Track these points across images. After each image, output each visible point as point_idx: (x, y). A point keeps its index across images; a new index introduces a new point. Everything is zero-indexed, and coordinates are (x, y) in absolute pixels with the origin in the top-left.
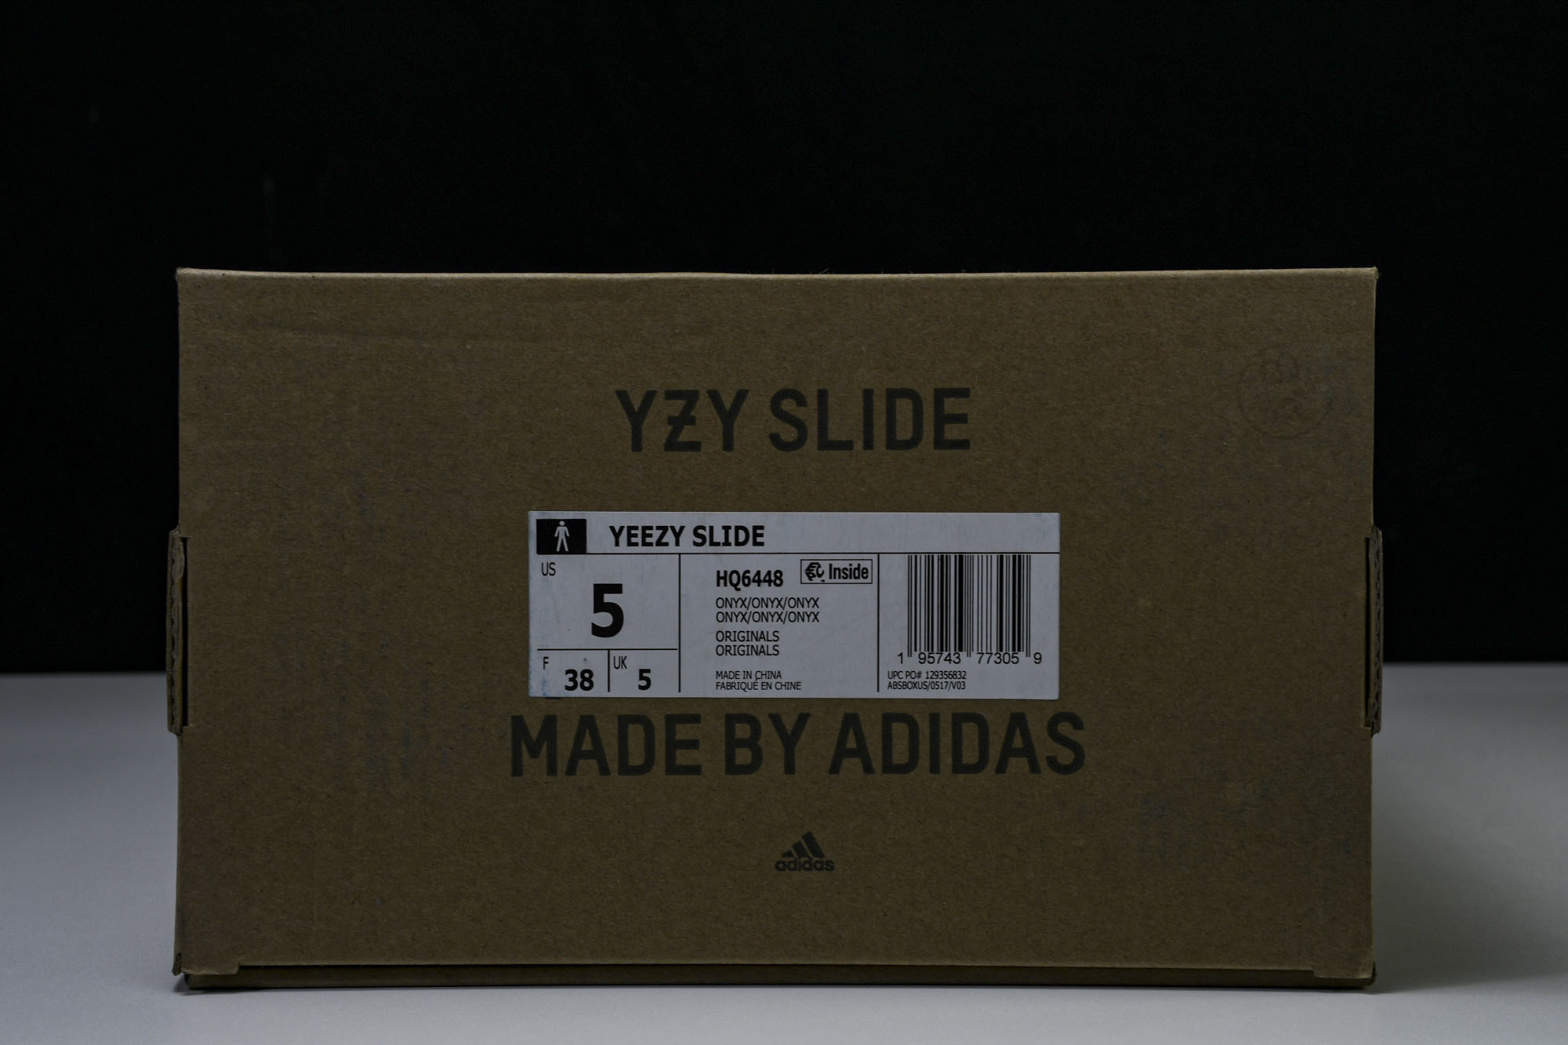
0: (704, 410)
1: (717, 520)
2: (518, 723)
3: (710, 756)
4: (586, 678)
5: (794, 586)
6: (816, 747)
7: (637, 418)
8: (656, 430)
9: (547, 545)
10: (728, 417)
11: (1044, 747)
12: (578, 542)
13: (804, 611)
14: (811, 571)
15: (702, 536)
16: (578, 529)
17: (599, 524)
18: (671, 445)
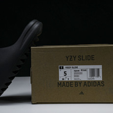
0: (73, 57)
1: (74, 66)
2: (58, 83)
3: (74, 85)
4: (64, 79)
5: (80, 71)
6: (82, 84)
7: (67, 58)
8: (69, 59)
9: (60, 68)
10: (75, 58)
11: (101, 84)
12: (63, 68)
13: (81, 73)
14: (82, 70)
15: (73, 67)
16: (63, 67)
17: (64, 67)
18: (70, 60)
